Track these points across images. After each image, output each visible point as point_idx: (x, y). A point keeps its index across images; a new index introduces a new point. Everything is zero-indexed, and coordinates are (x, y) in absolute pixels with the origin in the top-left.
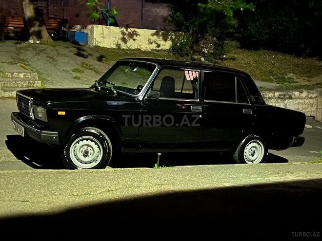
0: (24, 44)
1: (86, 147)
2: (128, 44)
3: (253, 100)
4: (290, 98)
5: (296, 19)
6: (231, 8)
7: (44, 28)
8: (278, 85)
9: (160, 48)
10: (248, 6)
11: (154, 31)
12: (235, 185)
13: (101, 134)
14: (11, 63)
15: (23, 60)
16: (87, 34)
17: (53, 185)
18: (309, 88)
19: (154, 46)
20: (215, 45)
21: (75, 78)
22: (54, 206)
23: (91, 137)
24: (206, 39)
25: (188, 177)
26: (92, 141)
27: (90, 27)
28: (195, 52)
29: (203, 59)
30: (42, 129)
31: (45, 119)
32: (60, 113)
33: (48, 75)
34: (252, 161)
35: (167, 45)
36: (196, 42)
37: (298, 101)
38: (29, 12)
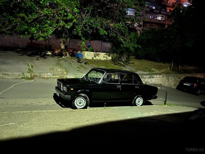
0: (61, 58)
1: (80, 101)
2: (96, 58)
3: (139, 83)
4: (153, 78)
5: (155, 49)
6: (132, 47)
7: (67, 52)
8: (148, 73)
9: (107, 59)
10: (138, 46)
11: (105, 53)
12: (132, 118)
13: (85, 96)
14: (56, 65)
15: (60, 64)
16: (82, 54)
17: (68, 117)
18: (160, 74)
19: (105, 59)
20: (126, 58)
21: (78, 70)
22: (68, 128)
23: (82, 97)
24: (123, 56)
25: (115, 114)
26: (82, 98)
27: (83, 52)
28: (120, 61)
29: (122, 63)
30: (65, 94)
31: (66, 91)
32: (71, 89)
33: (69, 70)
34: (139, 104)
35: (110, 58)
36: (120, 57)
37: (156, 79)
38: (63, 47)
